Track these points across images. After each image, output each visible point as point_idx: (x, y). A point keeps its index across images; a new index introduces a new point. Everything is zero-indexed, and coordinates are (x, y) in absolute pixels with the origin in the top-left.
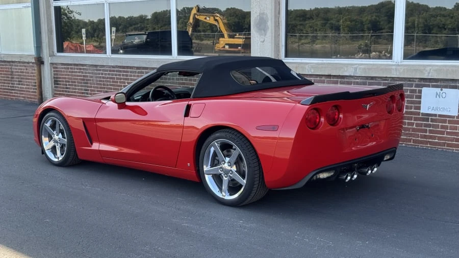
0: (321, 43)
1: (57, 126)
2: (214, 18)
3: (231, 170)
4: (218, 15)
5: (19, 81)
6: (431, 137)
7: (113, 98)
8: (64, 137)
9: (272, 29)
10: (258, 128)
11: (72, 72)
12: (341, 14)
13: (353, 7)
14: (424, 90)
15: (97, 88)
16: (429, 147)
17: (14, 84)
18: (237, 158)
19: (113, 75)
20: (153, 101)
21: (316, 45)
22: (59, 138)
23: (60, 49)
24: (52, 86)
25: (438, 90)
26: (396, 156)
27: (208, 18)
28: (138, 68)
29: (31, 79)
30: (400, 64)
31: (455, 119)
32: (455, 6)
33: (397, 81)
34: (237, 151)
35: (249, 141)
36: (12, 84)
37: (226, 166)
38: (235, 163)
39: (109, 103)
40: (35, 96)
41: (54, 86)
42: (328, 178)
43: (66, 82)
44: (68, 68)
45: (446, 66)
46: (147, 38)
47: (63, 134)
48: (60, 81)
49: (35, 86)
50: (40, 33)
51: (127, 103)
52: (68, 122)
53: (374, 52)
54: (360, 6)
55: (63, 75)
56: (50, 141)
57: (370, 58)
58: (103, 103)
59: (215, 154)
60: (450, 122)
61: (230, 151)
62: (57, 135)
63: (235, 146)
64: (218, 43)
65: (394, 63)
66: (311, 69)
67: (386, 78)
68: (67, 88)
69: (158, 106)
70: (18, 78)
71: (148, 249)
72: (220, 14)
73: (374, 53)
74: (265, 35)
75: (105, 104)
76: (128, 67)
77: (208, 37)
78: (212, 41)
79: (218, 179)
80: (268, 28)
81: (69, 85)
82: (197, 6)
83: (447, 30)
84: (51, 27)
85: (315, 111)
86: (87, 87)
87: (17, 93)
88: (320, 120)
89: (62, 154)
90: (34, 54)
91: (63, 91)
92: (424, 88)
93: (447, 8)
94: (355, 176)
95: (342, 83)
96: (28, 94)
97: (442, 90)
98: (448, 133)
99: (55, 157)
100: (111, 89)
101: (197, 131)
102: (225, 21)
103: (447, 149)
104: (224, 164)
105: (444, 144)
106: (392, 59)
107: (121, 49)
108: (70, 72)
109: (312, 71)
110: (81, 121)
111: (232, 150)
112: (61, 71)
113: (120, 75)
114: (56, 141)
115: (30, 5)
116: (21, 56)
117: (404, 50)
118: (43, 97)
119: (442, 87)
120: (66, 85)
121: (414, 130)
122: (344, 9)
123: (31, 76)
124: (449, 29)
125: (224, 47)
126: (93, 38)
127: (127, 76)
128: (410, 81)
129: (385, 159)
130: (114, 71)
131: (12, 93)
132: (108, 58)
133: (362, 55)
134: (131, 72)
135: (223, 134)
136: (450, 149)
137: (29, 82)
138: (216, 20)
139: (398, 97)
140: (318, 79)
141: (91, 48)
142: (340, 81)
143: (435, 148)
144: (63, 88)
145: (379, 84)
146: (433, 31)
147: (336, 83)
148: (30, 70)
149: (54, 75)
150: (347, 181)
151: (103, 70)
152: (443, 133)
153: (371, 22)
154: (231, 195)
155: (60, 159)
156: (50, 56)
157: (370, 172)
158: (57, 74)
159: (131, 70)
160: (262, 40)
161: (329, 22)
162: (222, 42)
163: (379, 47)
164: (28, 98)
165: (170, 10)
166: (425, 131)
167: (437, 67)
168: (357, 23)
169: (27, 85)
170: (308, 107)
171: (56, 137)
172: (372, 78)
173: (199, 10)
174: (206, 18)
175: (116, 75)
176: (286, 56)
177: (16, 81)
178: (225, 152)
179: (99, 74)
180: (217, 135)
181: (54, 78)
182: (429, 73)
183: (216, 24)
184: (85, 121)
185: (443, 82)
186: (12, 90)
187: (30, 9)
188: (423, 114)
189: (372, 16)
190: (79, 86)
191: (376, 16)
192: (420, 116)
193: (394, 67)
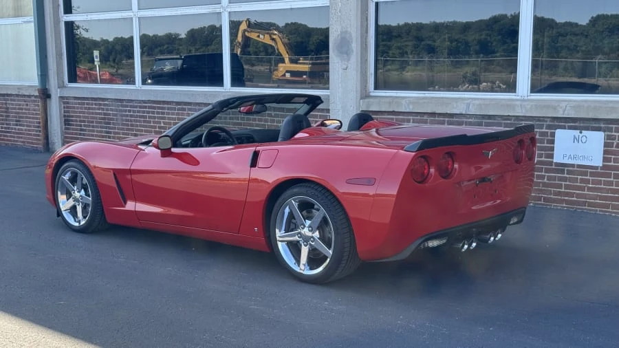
0: (413, 71)
1: (79, 179)
2: (270, 36)
3: (312, 237)
4: (276, 32)
5: (17, 121)
6: (567, 194)
7: (156, 143)
8: (87, 194)
9: (357, 53)
10: (349, 182)
11: (89, 109)
12: (438, 32)
13: (455, 23)
14: (559, 133)
15: (123, 129)
16: (565, 207)
17: (9, 124)
18: (321, 222)
19: (144, 112)
20: (206, 147)
21: (407, 72)
22: (81, 196)
23: (73, 78)
24: (61, 128)
25: (576, 133)
26: (525, 218)
27: (261, 36)
28: (178, 103)
29: (33, 118)
30: (526, 98)
31: (599, 170)
32: (590, 21)
33: (522, 120)
34: (320, 213)
35: (337, 200)
36: (7, 124)
37: (306, 231)
38: (318, 228)
39: (149, 150)
40: (39, 140)
41: (64, 127)
42: (438, 247)
43: (80, 121)
44: (84, 104)
45: (586, 101)
46: (183, 64)
47: (86, 190)
48: (72, 121)
49: (38, 127)
50: (46, 57)
51: (174, 150)
52: (95, 174)
53: (485, 82)
54: (464, 21)
55: (76, 112)
56: (68, 200)
57: (479, 90)
58: (141, 150)
59: (291, 216)
60: (592, 174)
61: (312, 212)
62: (79, 192)
63: (318, 205)
64: (277, 70)
65: (518, 98)
66: (408, 105)
67: (508, 117)
68: (81, 130)
69: (215, 153)
70: (16, 117)
71: (208, 338)
72: (279, 32)
73: (485, 84)
74: (349, 60)
75: (144, 150)
76: (164, 102)
77: (261, 61)
78: (268, 67)
79: (295, 248)
80: (353, 51)
81: (85, 126)
82: (248, 19)
83: (580, 53)
84: (61, 48)
85: (423, 159)
86: (110, 128)
87: (14, 137)
88: (429, 171)
89: (85, 217)
90: (37, 85)
91: (76, 134)
92: (558, 130)
93: (580, 23)
94: (474, 244)
95: (450, 123)
96: (29, 139)
97: (581, 133)
98: (589, 189)
99: (75, 221)
100: (142, 131)
101: (267, 186)
102: (286, 40)
103: (590, 210)
104: (303, 228)
105: (584, 204)
106: (515, 92)
107: (150, 79)
108: (86, 108)
109: (411, 107)
110: (112, 173)
111: (314, 211)
112: (74, 108)
113: (153, 113)
114: (76, 200)
115: (33, 20)
116: (20, 88)
117: (532, 79)
118: (50, 142)
119: (581, 129)
120: (81, 126)
121: (545, 185)
122: (442, 25)
123: (33, 114)
124: (583, 51)
125: (284, 75)
126: (108, 63)
127: (163, 113)
128: (539, 121)
129: (512, 222)
130: (145, 107)
131: (7, 136)
132: (139, 89)
133: (468, 87)
134: (168, 109)
135: (303, 190)
136: (592, 210)
137: (30, 122)
138: (273, 39)
139: (528, 142)
140: (419, 118)
141: (107, 76)
142: (448, 121)
143: (573, 208)
144: (77, 130)
145: (499, 125)
146: (561, 55)
147: (443, 123)
148: (32, 106)
149: (64, 112)
150: (463, 250)
151: (131, 106)
152: (582, 189)
153: (480, 42)
154: (311, 269)
155: (83, 222)
156: (59, 88)
157: (492, 238)
158: (68, 112)
159: (169, 106)
160: (345, 67)
161: (423, 43)
162: (281, 69)
163: (491, 76)
164: (28, 142)
165: (221, 26)
166: (560, 186)
167: (574, 103)
168: (459, 44)
169: (27, 126)
170: (414, 153)
171: (77, 194)
172: (490, 117)
173: (250, 25)
174: (259, 36)
175: (148, 112)
176: (376, 88)
177: (13, 121)
178: (304, 212)
179: (126, 111)
180: (296, 190)
181: (65, 116)
182: (564, 111)
183: (273, 44)
184: (116, 173)
185: (583, 123)
186: (8, 132)
187: (33, 24)
188: (557, 164)
189: (481, 35)
190: (97, 127)
191: (487, 35)
192: (553, 167)
193: (518, 103)
